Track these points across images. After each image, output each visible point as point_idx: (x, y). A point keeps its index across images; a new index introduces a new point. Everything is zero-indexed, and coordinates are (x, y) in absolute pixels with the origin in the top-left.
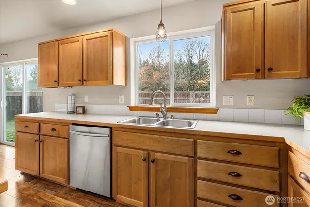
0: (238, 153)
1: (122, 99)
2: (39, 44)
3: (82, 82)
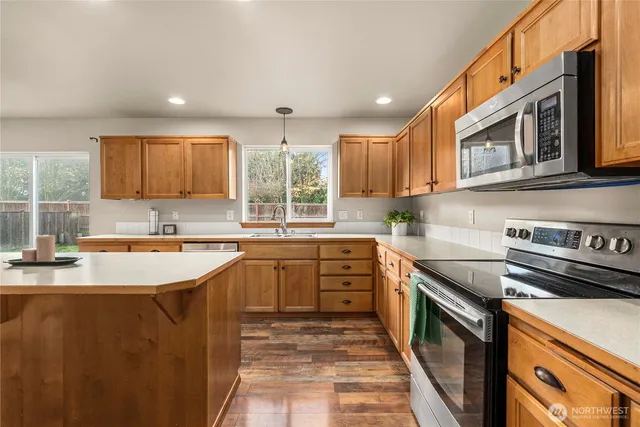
0: (349, 252)
1: (230, 214)
2: (102, 138)
3: (183, 194)
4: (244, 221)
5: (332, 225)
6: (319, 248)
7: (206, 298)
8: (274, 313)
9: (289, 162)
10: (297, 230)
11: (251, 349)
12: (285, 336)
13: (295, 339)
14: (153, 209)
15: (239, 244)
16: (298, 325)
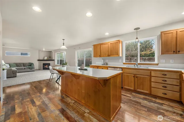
0: (166, 75)
1: (120, 60)
2: (94, 45)
3: (109, 56)
4: (124, 62)
5: (157, 64)
6: (151, 72)
7: (110, 83)
8: (133, 90)
9: (139, 44)
10: (142, 66)
11: (125, 99)
12: (137, 99)
13: (141, 101)
14: (103, 59)
15: (122, 69)
16: (142, 96)
